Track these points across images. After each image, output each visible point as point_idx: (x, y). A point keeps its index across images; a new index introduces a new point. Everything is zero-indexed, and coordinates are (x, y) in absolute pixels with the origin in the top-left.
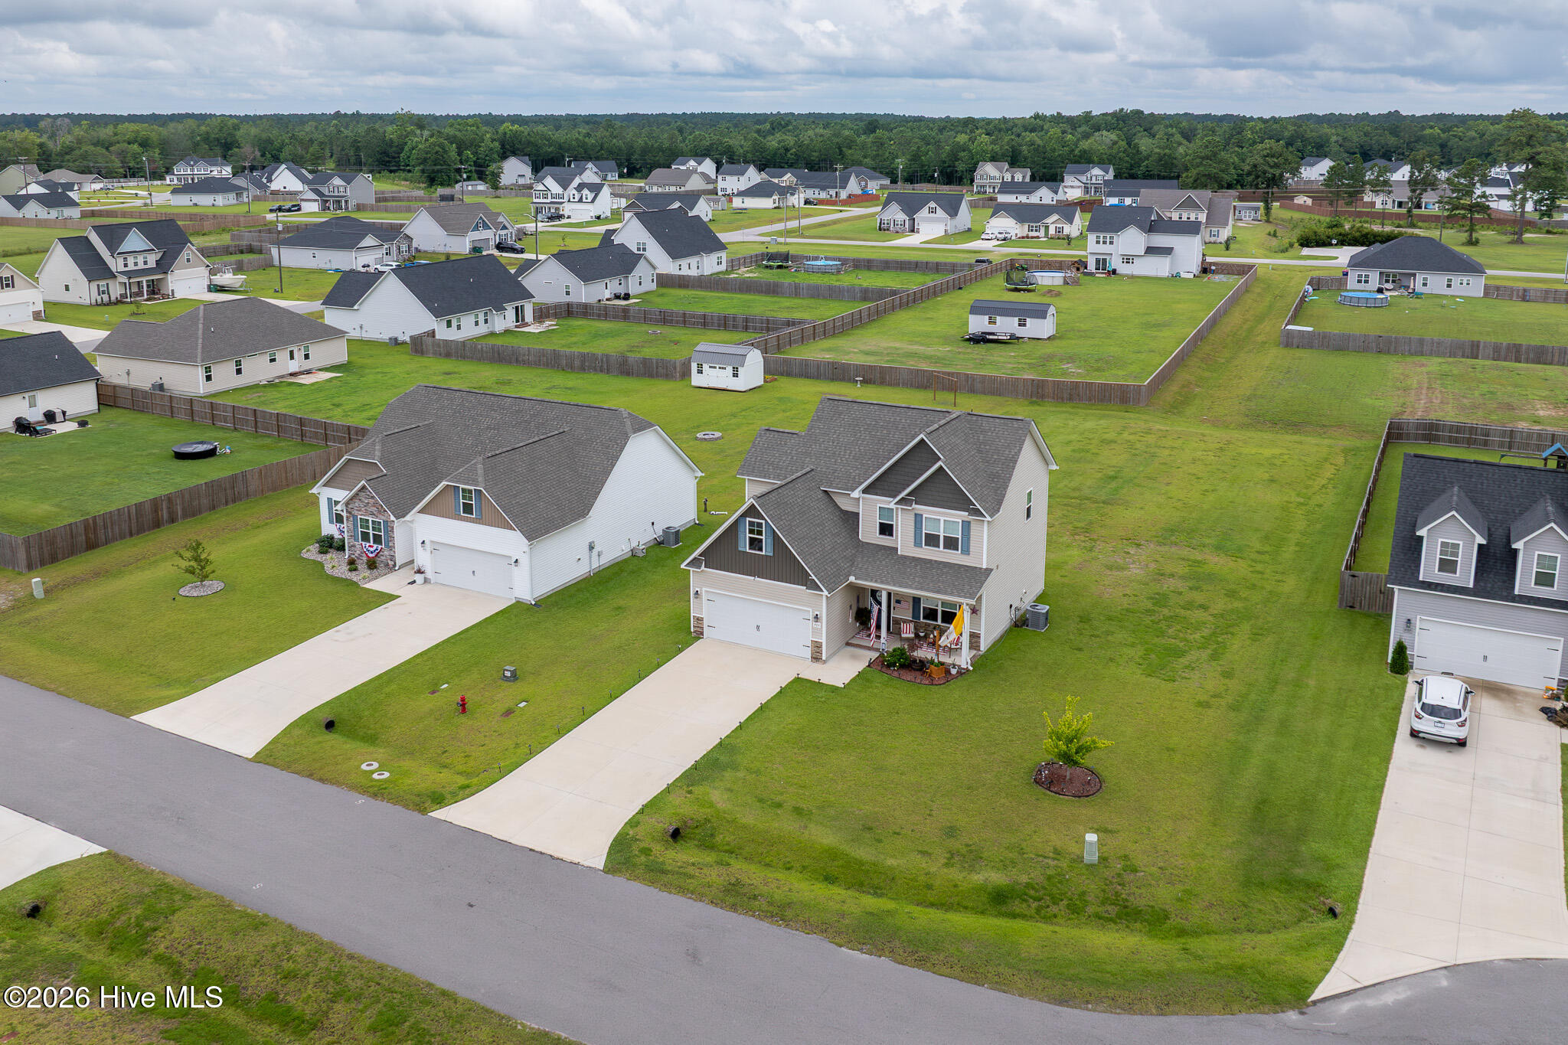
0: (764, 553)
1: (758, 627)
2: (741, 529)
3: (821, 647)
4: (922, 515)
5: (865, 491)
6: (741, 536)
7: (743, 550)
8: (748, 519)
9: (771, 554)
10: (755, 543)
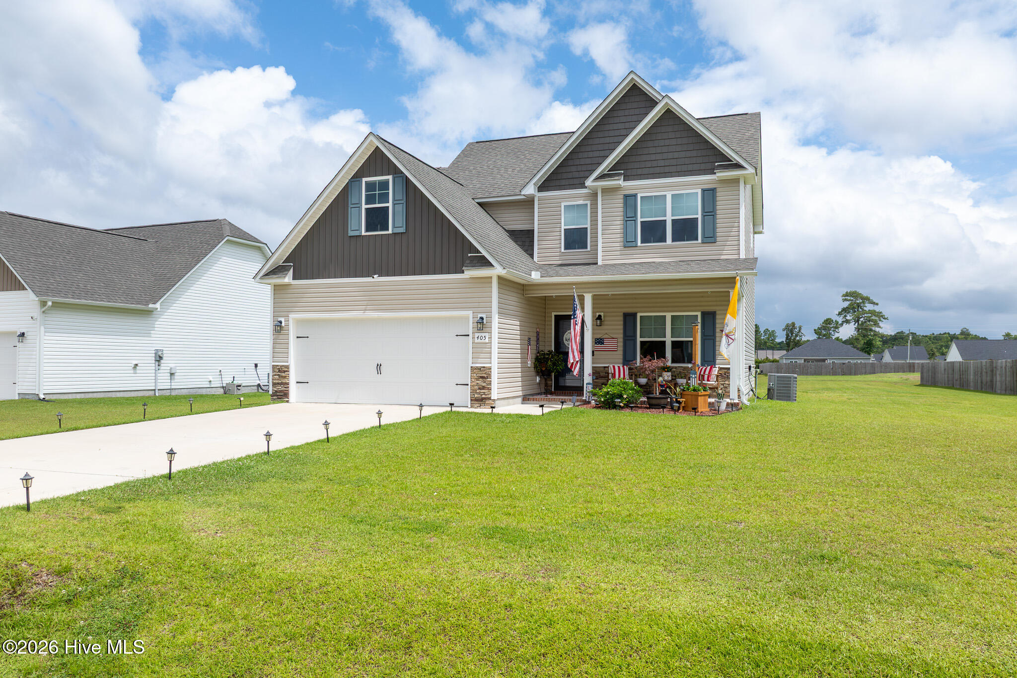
0: (390, 232)
1: (379, 366)
2: (353, 199)
3: (489, 376)
4: (635, 196)
5: (542, 188)
6: (352, 212)
7: (356, 233)
8: (364, 180)
9: (402, 230)
10: (377, 219)
